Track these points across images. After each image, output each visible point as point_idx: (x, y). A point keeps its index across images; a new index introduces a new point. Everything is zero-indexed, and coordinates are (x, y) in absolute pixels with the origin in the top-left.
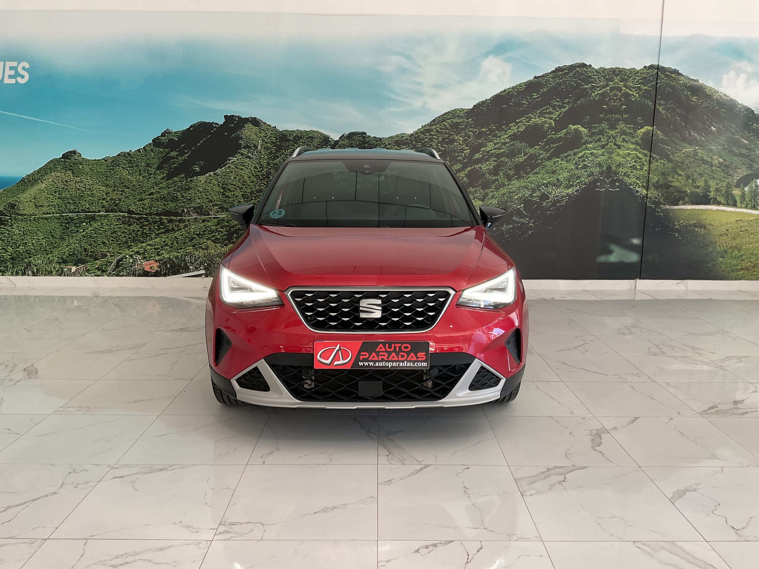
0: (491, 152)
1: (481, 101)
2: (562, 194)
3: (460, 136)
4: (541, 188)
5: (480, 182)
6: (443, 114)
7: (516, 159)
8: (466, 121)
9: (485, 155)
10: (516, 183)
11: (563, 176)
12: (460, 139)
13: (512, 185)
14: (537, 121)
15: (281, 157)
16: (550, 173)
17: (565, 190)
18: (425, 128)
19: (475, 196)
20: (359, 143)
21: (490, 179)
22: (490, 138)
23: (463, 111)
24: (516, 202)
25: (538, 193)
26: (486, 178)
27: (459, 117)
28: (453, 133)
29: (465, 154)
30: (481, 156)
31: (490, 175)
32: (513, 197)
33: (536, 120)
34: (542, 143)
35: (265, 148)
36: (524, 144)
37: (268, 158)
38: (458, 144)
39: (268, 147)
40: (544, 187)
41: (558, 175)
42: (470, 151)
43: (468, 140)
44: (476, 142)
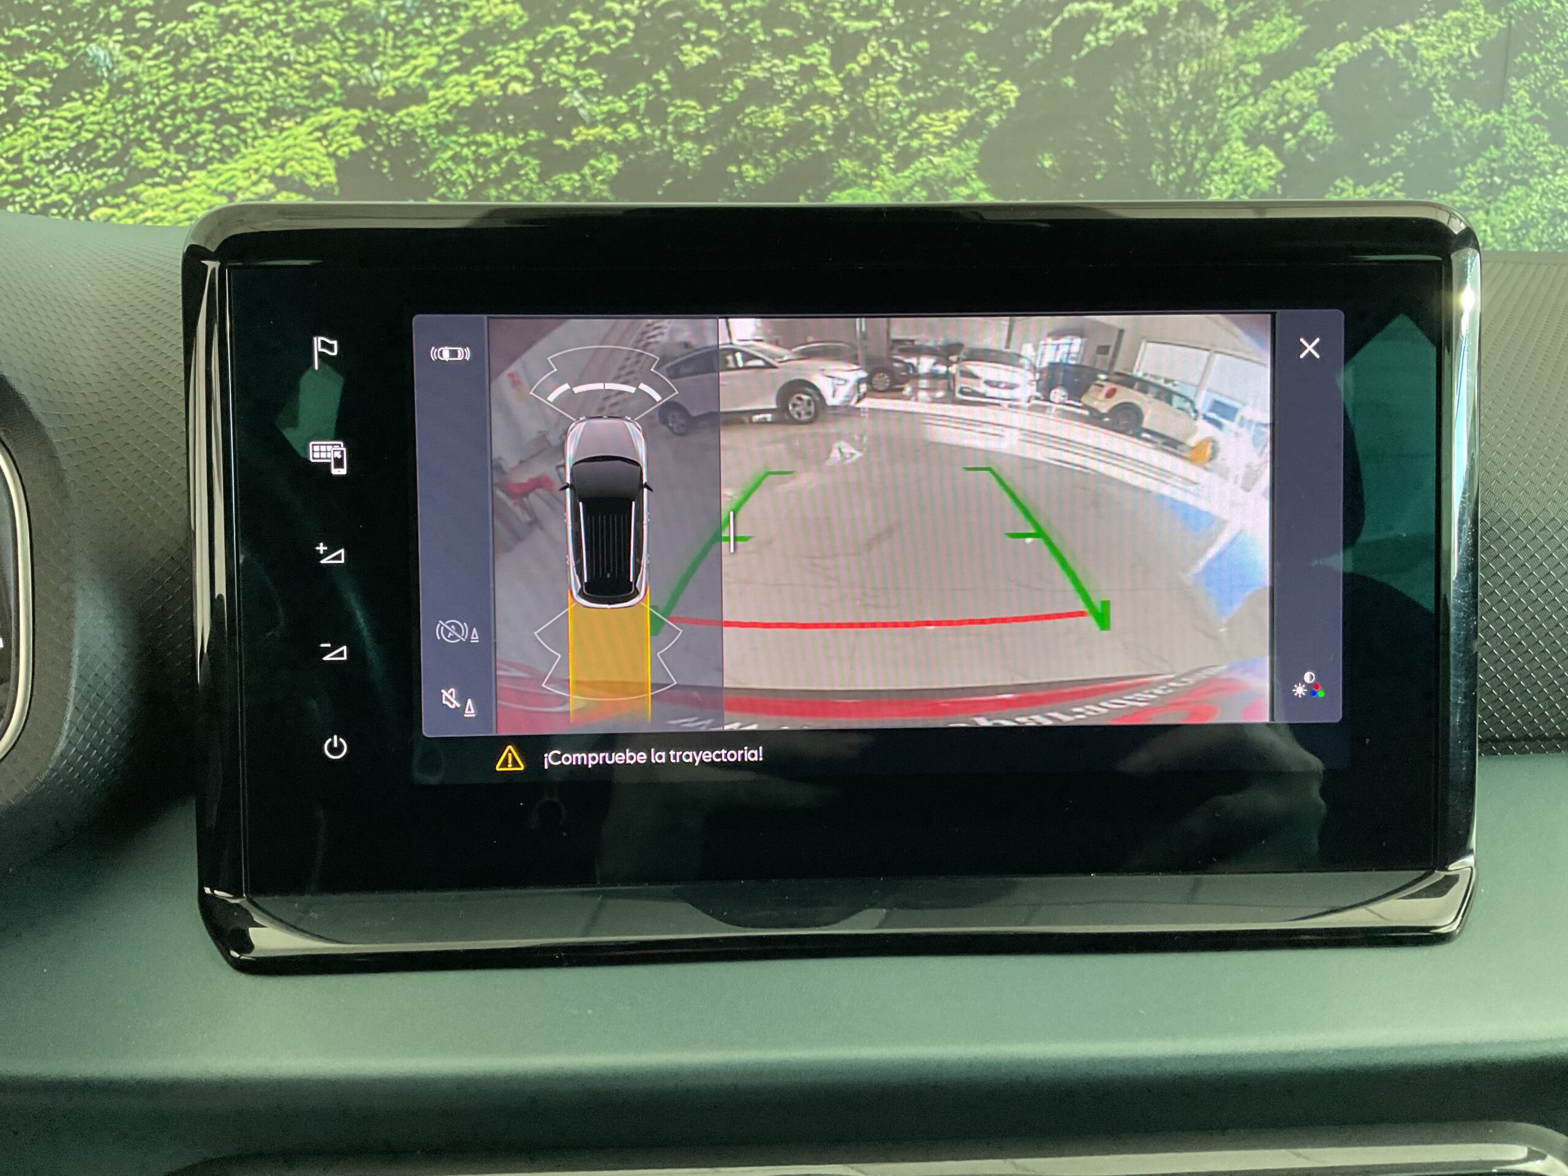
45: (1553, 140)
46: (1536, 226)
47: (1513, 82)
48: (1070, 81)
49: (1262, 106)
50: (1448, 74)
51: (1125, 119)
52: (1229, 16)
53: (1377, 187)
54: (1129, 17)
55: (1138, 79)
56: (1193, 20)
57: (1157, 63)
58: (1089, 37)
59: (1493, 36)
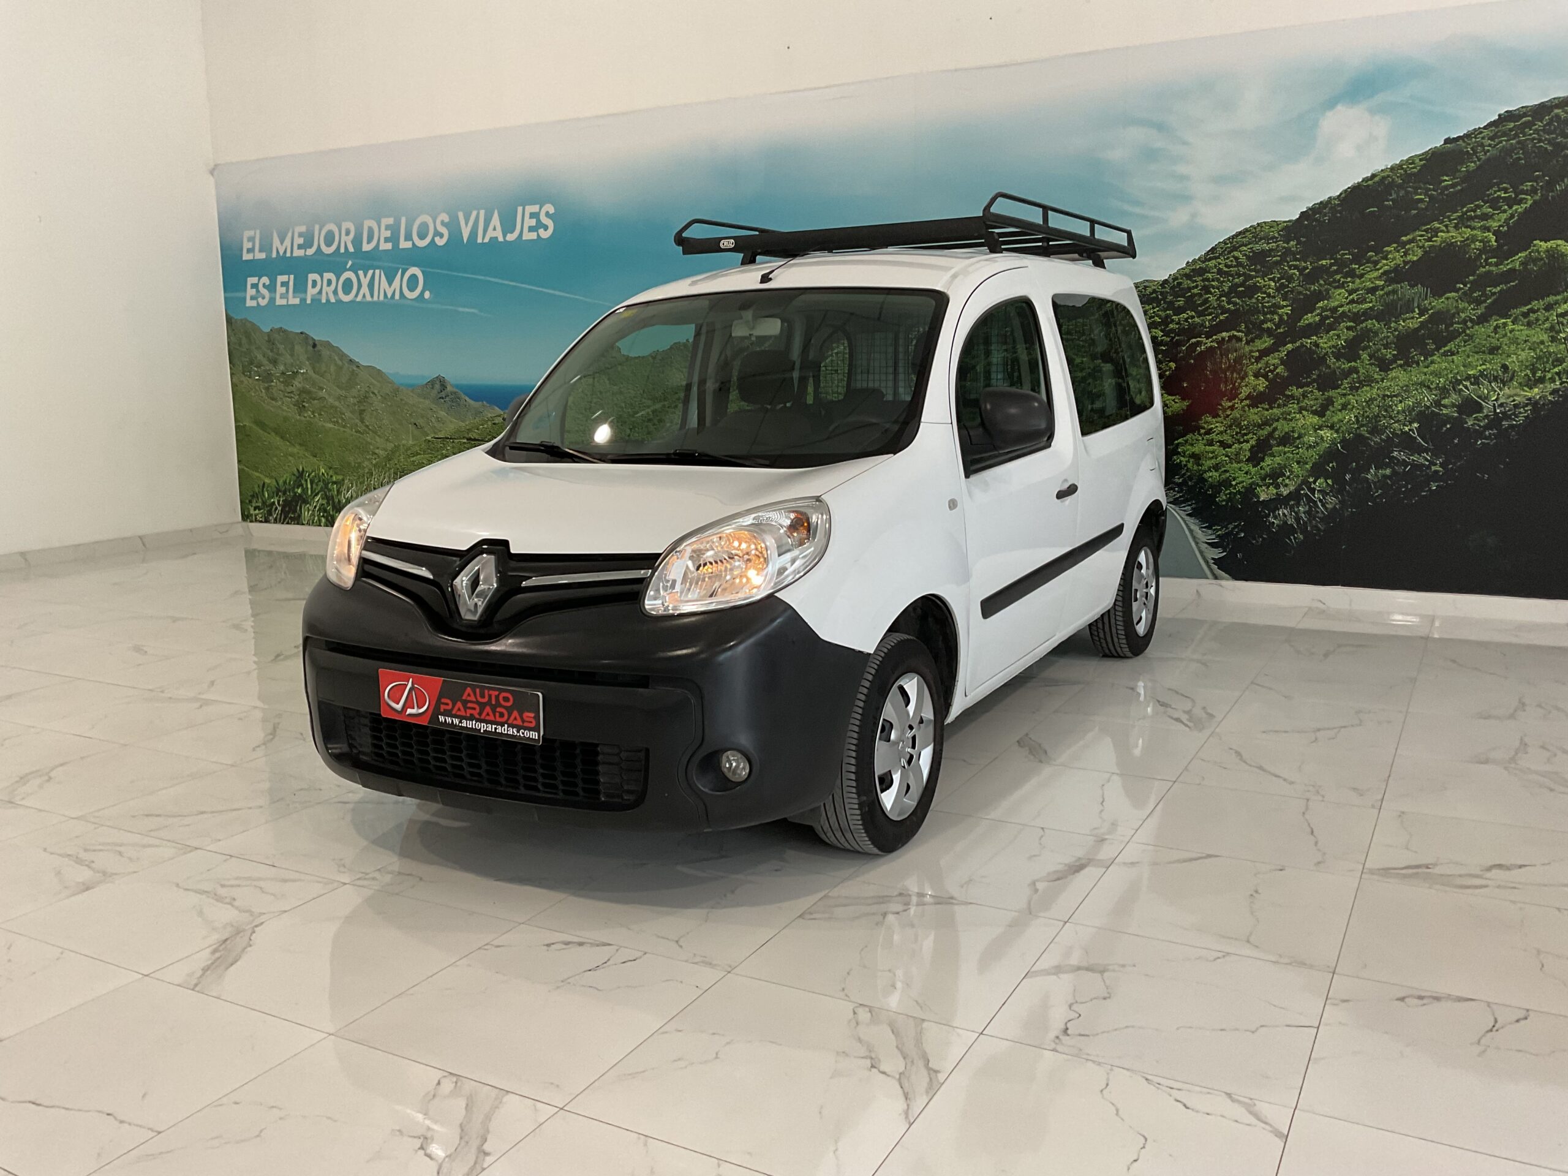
0: (1341, 310)
1: (1319, 201)
2: (1514, 401)
3: (1270, 279)
4: (1461, 387)
5: (1314, 374)
6: (1233, 236)
7: (1401, 322)
8: (1284, 248)
9: (1327, 317)
10: (1399, 377)
11: (1518, 358)
12: (1269, 285)
13: (1392, 380)
14: (1452, 236)
16: (1484, 352)
17: (1527, 392)
18: (1194, 267)
19: (1302, 404)
21: (1339, 368)
22: (1339, 280)
23: (1278, 225)
24: (1401, 417)
25: (1454, 398)
26: (1328, 367)
27: (1268, 239)
28: (1253, 273)
29: (1281, 317)
30: (1317, 318)
31: (1338, 360)
32: (1391, 407)
33: (1451, 234)
34: (1465, 285)
36: (1419, 288)
38: (1265, 296)
40: (1468, 384)
41: (1504, 356)
42: (1291, 310)
43: (1288, 287)
44: (1306, 290)
45: (1380, 370)
46: (1376, 400)
47: (1361, 352)
48: (1192, 361)
49: (1259, 365)
50: (1332, 351)
51: (1210, 371)
52: (1246, 339)
53: (1306, 389)
54: (1211, 342)
55: (1215, 359)
56: (1234, 341)
57: (1221, 355)
58: (1198, 348)
59: (1351, 337)
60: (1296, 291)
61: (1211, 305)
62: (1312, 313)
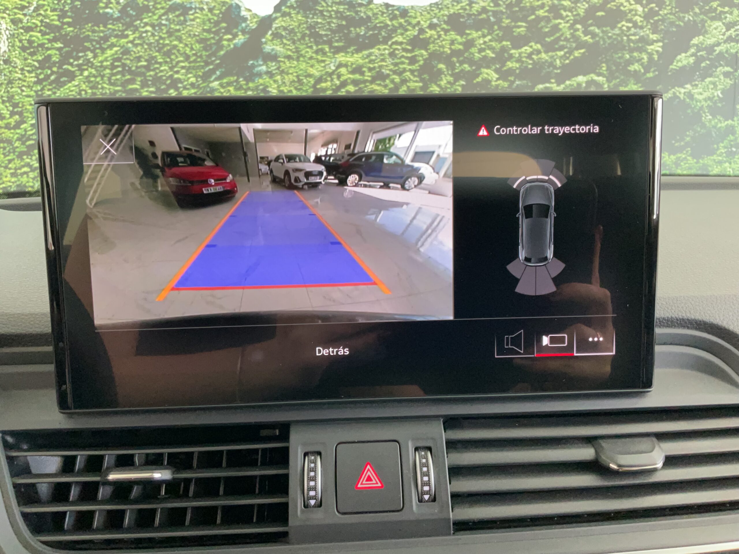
0: (718, 49)
5: (688, 136)
12: (636, 11)
15: (81, 74)
20: (339, 26)
21: (714, 127)
22: (716, 9)
26: (704, 126)
29: (650, 55)
30: (692, 60)
35: (23, 49)
37: (39, 82)
38: (630, 25)
39: (33, 42)
42: (662, 47)
43: (657, 14)
44: (680, 19)
60: (667, 21)
61: (562, 35)
62: (686, 52)
